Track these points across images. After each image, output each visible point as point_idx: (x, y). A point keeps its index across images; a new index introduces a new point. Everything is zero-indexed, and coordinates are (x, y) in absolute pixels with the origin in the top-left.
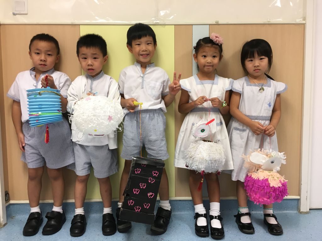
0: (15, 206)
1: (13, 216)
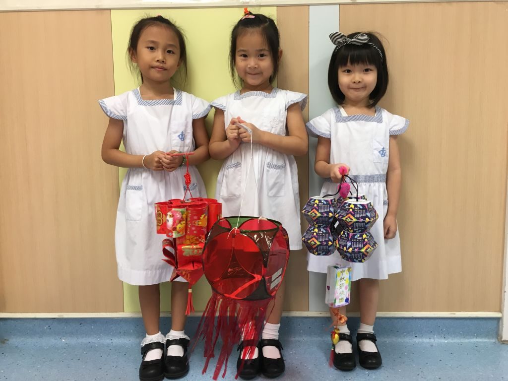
0: (9, 322)
1: (5, 340)
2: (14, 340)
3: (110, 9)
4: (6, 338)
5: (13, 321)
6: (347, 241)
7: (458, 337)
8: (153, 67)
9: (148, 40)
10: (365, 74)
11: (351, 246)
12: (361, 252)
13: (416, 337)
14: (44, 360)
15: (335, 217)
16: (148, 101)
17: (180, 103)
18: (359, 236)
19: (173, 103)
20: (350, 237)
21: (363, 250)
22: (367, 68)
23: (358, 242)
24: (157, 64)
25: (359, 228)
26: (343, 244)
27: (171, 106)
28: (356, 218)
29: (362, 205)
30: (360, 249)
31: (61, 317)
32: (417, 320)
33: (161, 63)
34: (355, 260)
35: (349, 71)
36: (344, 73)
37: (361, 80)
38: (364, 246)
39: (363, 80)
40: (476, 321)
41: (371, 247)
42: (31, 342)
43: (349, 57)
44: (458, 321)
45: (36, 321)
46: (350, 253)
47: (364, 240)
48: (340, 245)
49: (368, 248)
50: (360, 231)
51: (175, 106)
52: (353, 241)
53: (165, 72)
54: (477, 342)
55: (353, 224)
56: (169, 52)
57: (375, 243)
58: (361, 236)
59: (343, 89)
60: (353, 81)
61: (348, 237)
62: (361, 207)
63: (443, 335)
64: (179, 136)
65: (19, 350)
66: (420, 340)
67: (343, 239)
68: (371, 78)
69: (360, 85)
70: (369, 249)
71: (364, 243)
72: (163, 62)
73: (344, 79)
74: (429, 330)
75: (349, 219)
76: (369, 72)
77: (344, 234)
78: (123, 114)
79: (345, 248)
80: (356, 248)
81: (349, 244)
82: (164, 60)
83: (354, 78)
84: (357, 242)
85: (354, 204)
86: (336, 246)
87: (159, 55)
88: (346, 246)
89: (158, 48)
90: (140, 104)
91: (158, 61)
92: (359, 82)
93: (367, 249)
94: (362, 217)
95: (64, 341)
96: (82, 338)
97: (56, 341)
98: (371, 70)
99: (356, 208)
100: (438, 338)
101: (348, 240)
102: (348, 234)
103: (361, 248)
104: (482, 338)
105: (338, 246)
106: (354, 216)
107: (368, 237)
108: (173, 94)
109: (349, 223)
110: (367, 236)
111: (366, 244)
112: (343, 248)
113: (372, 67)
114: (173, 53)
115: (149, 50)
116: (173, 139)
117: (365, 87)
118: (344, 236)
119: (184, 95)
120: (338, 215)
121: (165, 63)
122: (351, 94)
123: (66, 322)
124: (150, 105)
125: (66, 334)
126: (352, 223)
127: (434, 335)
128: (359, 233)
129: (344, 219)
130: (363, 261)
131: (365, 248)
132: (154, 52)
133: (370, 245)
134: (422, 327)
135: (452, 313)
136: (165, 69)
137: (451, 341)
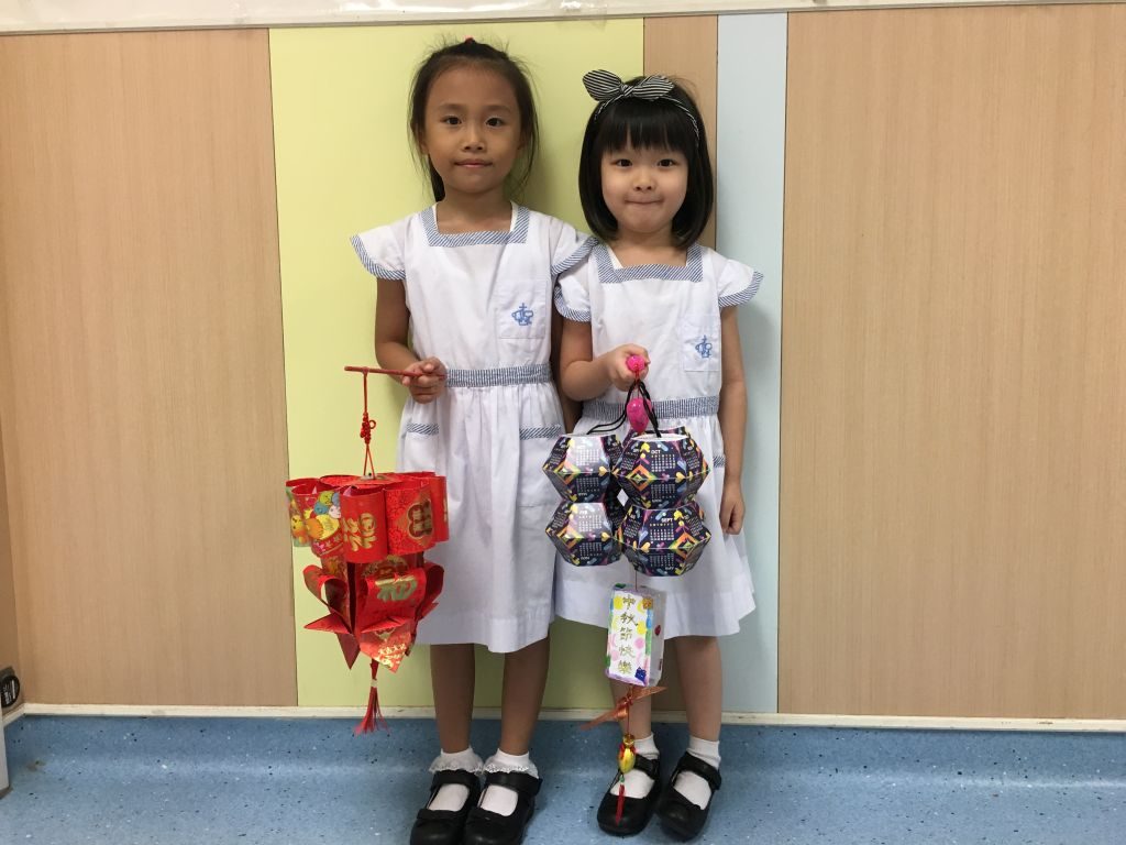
1: (37, 763)
2: (57, 763)
4: (38, 759)
5: (53, 723)
6: (640, 529)
7: (1058, 776)
8: (457, 164)
9: (443, 103)
10: (661, 170)
11: (647, 539)
12: (670, 551)
13: (960, 773)
14: (120, 811)
15: (612, 476)
16: (451, 236)
17: (521, 239)
18: (664, 514)
19: (506, 240)
20: (646, 518)
21: (674, 547)
22: (663, 158)
23: (663, 528)
24: (468, 156)
25: (664, 495)
26: (631, 535)
27: (498, 247)
28: (655, 474)
29: (668, 444)
30: (669, 543)
31: (160, 714)
32: (963, 737)
33: (474, 152)
34: (659, 570)
35: (626, 163)
36: (616, 166)
37: (652, 185)
38: (677, 536)
39: (656, 183)
40: (1100, 741)
41: (691, 539)
42: (92, 767)
43: (629, 132)
44: (1058, 739)
45: (105, 722)
46: (647, 556)
47: (676, 523)
48: (625, 538)
49: (687, 540)
50: (667, 502)
51: (510, 247)
52: (653, 528)
53: (489, 169)
54: (1102, 788)
55: (648, 488)
56: (493, 122)
57: (705, 530)
58: (670, 515)
59: (612, 202)
60: (636, 185)
61: (641, 520)
62: (666, 449)
63: (1021, 771)
64: (514, 315)
65: (66, 788)
66: (970, 782)
67: (631, 524)
68: (673, 181)
69: (652, 196)
70: (688, 543)
71: (677, 531)
72: (480, 148)
73: (616, 181)
74: (989, 759)
75: (638, 476)
76: (671, 167)
77: (633, 513)
78: (398, 268)
79: (635, 543)
80: (660, 542)
81: (643, 534)
82: (482, 145)
83: (637, 179)
84: (660, 528)
85: (648, 443)
86: (618, 542)
87: (470, 134)
88: (636, 538)
89: (466, 119)
90: (433, 242)
91: (468, 148)
92: (649, 188)
93: (683, 544)
94: (667, 472)
95: (164, 767)
96: (206, 761)
97: (148, 767)
98: (674, 163)
99: (654, 452)
100: (1013, 779)
101: (641, 526)
102: (642, 513)
103: (671, 542)
104: (1112, 778)
105: (621, 541)
106: (650, 470)
107: (687, 517)
108: (510, 217)
109: (639, 484)
110: (684, 514)
111: (681, 532)
112: (631, 544)
113: (676, 156)
114: (502, 123)
115: (448, 125)
116: (501, 320)
117: (660, 201)
118: (633, 517)
119: (535, 219)
120: (617, 470)
121: (485, 151)
122: (630, 216)
123: (171, 727)
124: (454, 244)
125: (171, 752)
126: (646, 484)
127: (1003, 770)
128: (665, 508)
129: (629, 477)
130: (678, 571)
131: (679, 541)
132: (458, 129)
133: (691, 535)
134: (973, 751)
135: (1044, 720)
136: (489, 164)
137: (1042, 785)
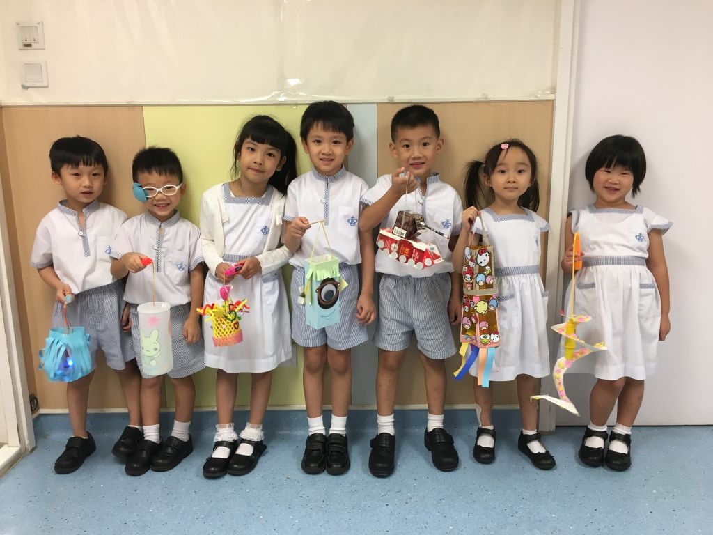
3: (142, 106)
